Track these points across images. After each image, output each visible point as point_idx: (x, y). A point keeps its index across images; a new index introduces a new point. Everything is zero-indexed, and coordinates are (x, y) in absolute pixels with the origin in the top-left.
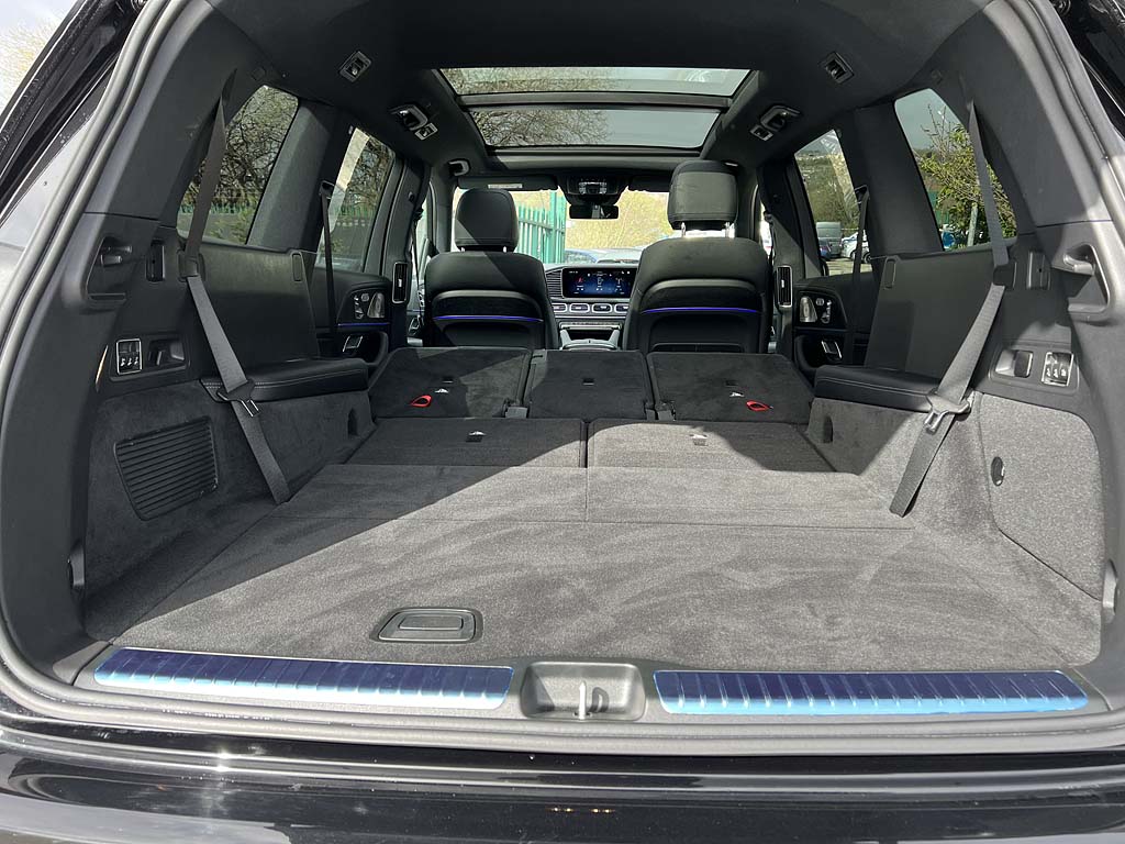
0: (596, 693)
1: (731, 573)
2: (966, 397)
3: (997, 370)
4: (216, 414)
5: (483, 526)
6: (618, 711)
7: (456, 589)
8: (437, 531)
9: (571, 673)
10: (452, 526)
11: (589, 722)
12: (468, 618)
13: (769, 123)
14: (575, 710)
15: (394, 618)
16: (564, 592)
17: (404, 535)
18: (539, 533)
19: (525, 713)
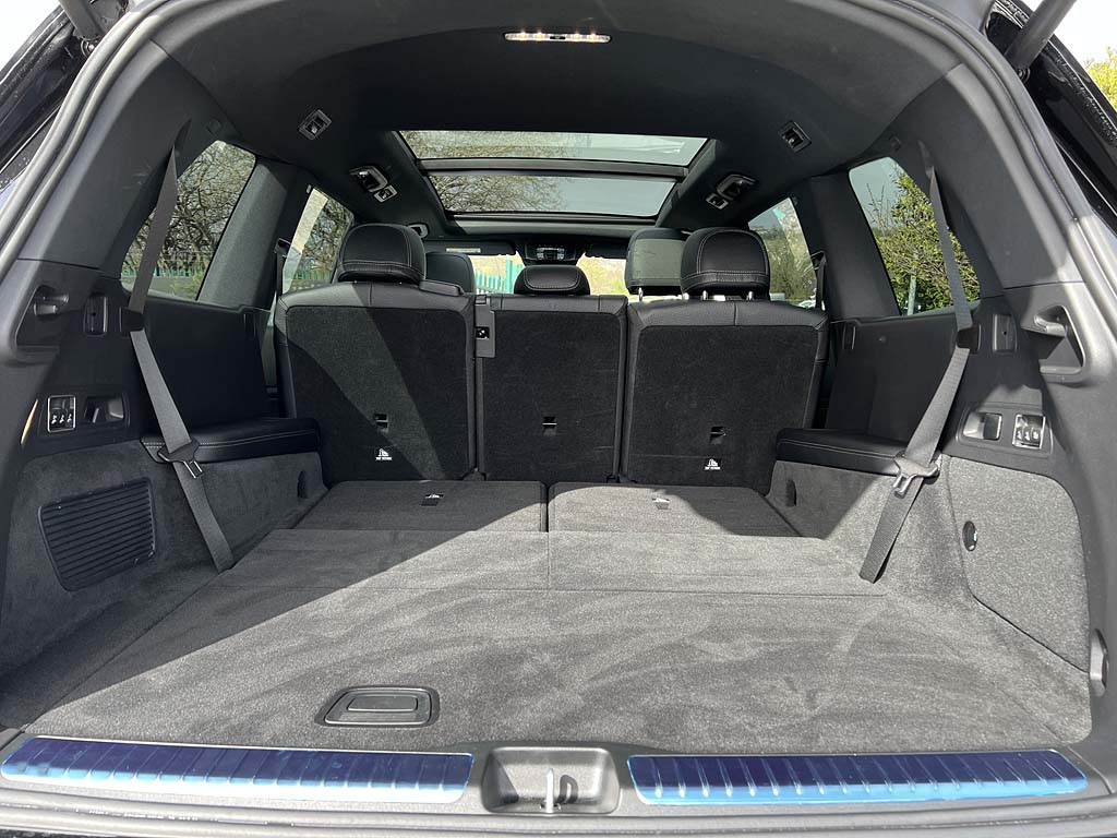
0: (564, 781)
1: (705, 644)
2: (934, 460)
3: (965, 433)
4: (156, 476)
5: (438, 595)
6: (589, 802)
7: (411, 665)
8: (390, 601)
9: (537, 759)
10: (405, 596)
11: (558, 816)
12: (423, 698)
13: (725, 192)
14: (540, 802)
15: (343, 699)
16: (527, 667)
17: (355, 605)
18: (501, 602)
19: (487, 807)
